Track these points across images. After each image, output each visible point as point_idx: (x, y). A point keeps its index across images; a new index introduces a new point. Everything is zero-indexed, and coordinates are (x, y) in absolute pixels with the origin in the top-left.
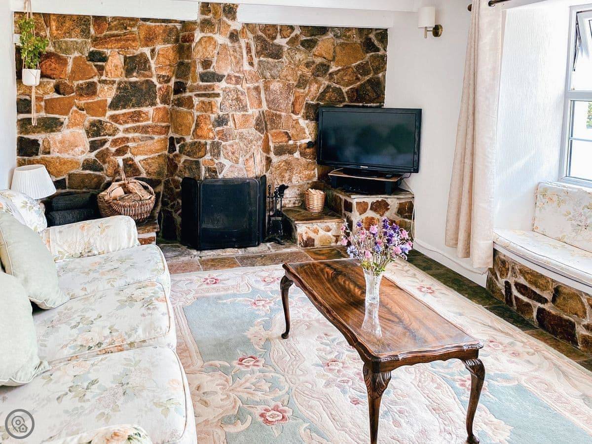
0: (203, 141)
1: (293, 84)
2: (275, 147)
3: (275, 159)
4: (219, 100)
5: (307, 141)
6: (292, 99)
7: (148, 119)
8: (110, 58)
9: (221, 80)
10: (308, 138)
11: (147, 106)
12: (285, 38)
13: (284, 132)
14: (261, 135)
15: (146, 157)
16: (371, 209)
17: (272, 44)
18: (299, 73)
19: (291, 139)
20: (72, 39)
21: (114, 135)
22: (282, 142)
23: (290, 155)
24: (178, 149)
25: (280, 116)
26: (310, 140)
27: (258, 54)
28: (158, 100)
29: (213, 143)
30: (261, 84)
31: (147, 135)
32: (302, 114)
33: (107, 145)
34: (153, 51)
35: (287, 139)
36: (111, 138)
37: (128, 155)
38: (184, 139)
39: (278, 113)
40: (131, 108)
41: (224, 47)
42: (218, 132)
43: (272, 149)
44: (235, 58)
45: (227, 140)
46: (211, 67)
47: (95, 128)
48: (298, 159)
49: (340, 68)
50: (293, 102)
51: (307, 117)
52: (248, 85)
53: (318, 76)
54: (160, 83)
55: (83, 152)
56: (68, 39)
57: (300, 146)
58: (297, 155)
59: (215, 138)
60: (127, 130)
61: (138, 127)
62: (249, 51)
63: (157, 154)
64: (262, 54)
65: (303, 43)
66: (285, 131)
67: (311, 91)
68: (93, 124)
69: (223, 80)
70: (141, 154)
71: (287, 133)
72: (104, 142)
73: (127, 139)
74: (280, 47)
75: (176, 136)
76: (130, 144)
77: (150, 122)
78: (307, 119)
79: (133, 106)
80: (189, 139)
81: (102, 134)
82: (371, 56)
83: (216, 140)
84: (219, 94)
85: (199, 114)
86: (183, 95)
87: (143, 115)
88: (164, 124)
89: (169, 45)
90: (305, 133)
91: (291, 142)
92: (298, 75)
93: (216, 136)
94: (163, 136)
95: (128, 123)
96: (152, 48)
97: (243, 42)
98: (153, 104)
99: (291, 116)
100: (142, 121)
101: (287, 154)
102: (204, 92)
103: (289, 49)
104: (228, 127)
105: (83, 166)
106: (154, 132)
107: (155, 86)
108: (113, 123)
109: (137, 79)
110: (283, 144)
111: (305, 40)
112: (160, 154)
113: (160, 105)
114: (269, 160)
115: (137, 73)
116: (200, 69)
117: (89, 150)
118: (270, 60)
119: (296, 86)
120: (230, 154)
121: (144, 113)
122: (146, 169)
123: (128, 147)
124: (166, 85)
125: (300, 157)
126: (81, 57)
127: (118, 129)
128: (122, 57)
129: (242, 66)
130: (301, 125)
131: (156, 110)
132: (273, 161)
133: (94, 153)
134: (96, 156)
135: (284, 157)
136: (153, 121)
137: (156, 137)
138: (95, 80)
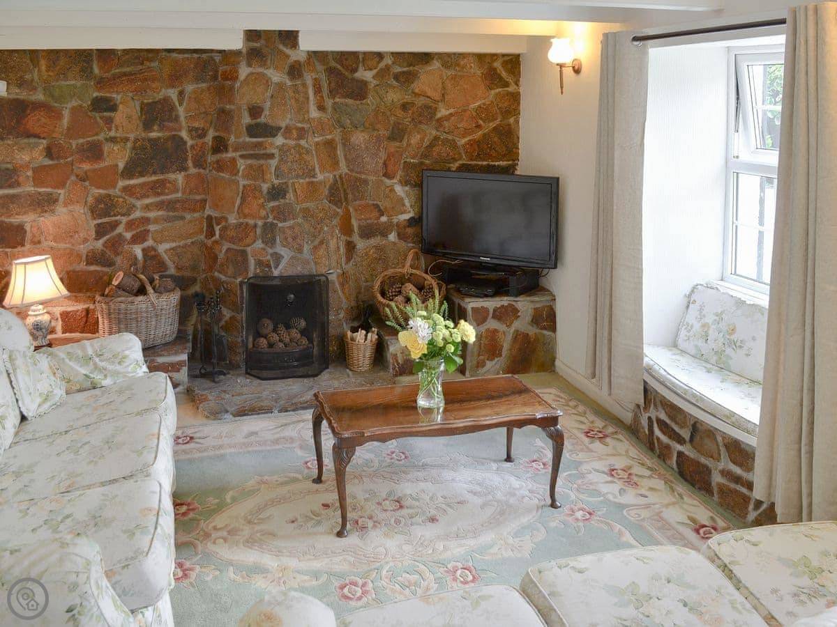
0: (251, 222)
1: (384, 135)
2: (360, 227)
3: (361, 244)
4: (274, 163)
5: (407, 216)
6: (383, 155)
7: (176, 191)
8: (121, 106)
9: (277, 135)
10: (409, 212)
11: (174, 172)
12: (371, 69)
13: (374, 205)
14: (339, 210)
15: (174, 245)
16: (493, 317)
17: (351, 79)
18: (393, 119)
19: (383, 215)
20: (68, 83)
21: (130, 215)
22: (370, 218)
23: (382, 238)
24: (217, 233)
25: (366, 182)
26: (411, 215)
27: (332, 93)
28: (190, 163)
29: (265, 224)
30: (336, 135)
31: (176, 214)
32: (398, 177)
33: (120, 229)
34: (181, 93)
35: (377, 214)
36: (124, 220)
37: (150, 243)
38: (226, 219)
39: (363, 177)
40: (151, 176)
41: (280, 86)
42: (273, 209)
43: (356, 229)
44: (297, 100)
45: (285, 220)
46: (262, 117)
47: (103, 206)
48: (394, 243)
49: (452, 111)
50: (385, 161)
51: (405, 183)
52: (317, 140)
53: (420, 122)
54: (192, 138)
55: (85, 240)
56: (63, 83)
57: (398, 225)
58: (392, 237)
59: (268, 217)
60: (147, 208)
61: (162, 202)
62: (318, 90)
63: (189, 241)
64: (338, 93)
65: (396, 77)
66: (375, 202)
67: (410, 144)
68: (99, 200)
69: (279, 134)
70: (166, 241)
71: (377, 206)
72: (115, 225)
73: (146, 221)
74: (364, 84)
75: (215, 214)
76: (152, 228)
77: (179, 195)
78: (406, 186)
79: (155, 173)
80: (233, 219)
81: (112, 214)
82: (497, 94)
83: (270, 220)
84: (273, 154)
85: (246, 182)
86: (224, 155)
87: (168, 185)
88: (198, 197)
89: (204, 85)
90: (404, 205)
91: (384, 219)
92: (392, 122)
93: (270, 215)
94: (196, 215)
95: (148, 197)
96: (180, 88)
97: (309, 78)
98: (185, 169)
99: (382, 181)
100: (167, 194)
101: (379, 237)
102: (252, 152)
103: (378, 85)
104: (287, 201)
105: (87, 260)
106: (184, 209)
107: (185, 143)
108: (126, 197)
109: (160, 134)
110: (372, 221)
111: (400, 72)
112: (193, 240)
113: (193, 170)
114: (350, 247)
115: (159, 126)
116: (247, 120)
117: (94, 236)
118: (350, 101)
119: (389, 138)
120: (290, 240)
121: (170, 182)
122: (174, 263)
123: (149, 231)
124: (201, 141)
125: (397, 240)
126: (81, 106)
127: (134, 206)
128: (138, 104)
129: (308, 112)
130: (398, 194)
131: (187, 176)
132: (358, 247)
133: (101, 241)
134: (104, 245)
135: (373, 241)
136: (183, 193)
137: (188, 216)
138: (101, 137)
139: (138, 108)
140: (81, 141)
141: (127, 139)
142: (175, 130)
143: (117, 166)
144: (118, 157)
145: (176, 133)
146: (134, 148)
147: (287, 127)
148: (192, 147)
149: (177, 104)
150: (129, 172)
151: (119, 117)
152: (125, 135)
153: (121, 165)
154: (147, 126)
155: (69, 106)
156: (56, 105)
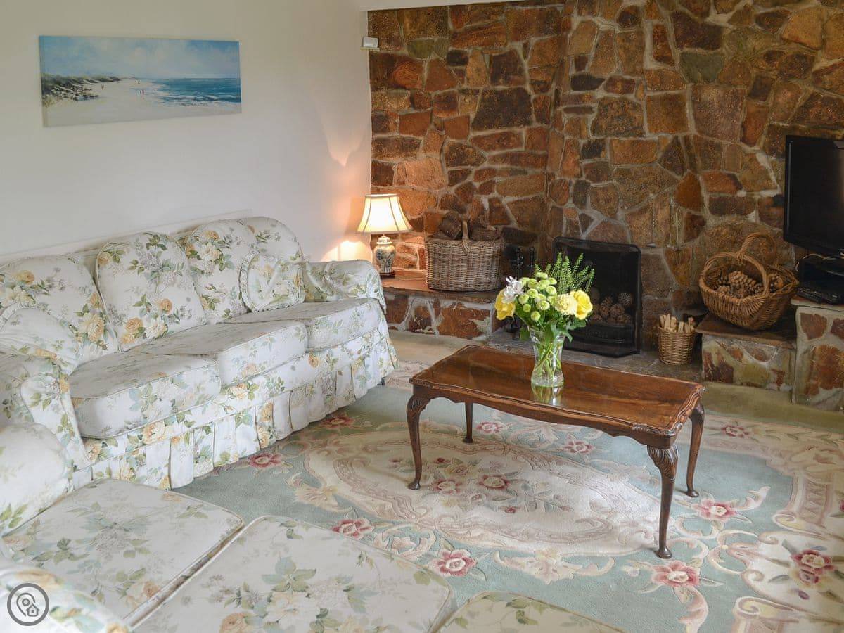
1: (743, 91)
2: (711, 200)
3: (712, 221)
4: (591, 117)
5: (771, 193)
6: (742, 116)
7: (520, 144)
8: (471, 59)
9: (597, 87)
10: (776, 188)
11: (518, 126)
12: (725, 12)
13: (729, 175)
14: (678, 177)
15: (516, 198)
17: (702, 25)
18: (754, 72)
19: (741, 189)
20: (427, 38)
21: (478, 165)
22: (724, 192)
23: (740, 217)
24: (548, 190)
25: (719, 147)
26: (778, 192)
27: (680, 42)
28: (534, 117)
29: (578, 182)
30: (687, 90)
31: (519, 167)
32: (761, 144)
33: (470, 178)
34: (525, 46)
35: (733, 188)
36: (474, 169)
37: (495, 194)
38: (554, 176)
39: (716, 141)
40: (497, 128)
41: (608, 35)
42: (587, 167)
43: (706, 203)
44: (627, 50)
45: (598, 180)
46: (586, 68)
47: (455, 154)
48: (755, 225)
49: (836, 61)
50: (743, 124)
51: (770, 151)
53: (791, 76)
54: (535, 92)
55: (440, 186)
56: (423, 38)
57: (760, 202)
58: (753, 217)
59: (582, 175)
60: (494, 159)
61: (507, 155)
62: (659, 38)
63: (531, 196)
64: (686, 42)
65: (759, 20)
66: (732, 172)
67: (778, 103)
68: (453, 148)
69: (601, 87)
70: (509, 194)
71: (733, 177)
72: (465, 174)
73: (492, 172)
74: (718, 29)
75: (550, 170)
76: (498, 179)
77: (522, 149)
78: (772, 155)
79: (501, 126)
80: (557, 176)
81: (464, 162)
83: (583, 178)
84: (591, 108)
85: (568, 138)
86: (558, 110)
87: (513, 138)
88: (540, 153)
89: (547, 37)
90: (769, 179)
91: (742, 193)
92: (753, 75)
93: (583, 173)
94: (539, 170)
95: (495, 149)
96: (525, 41)
97: (647, 25)
98: (528, 123)
99: (740, 147)
100: (511, 147)
101: (736, 214)
102: (574, 106)
103: (735, 31)
104: (603, 160)
105: (442, 204)
106: (527, 164)
107: (529, 96)
108: (476, 148)
109: (505, 87)
110: (727, 195)
111: (763, 14)
112: (534, 196)
113: (536, 125)
114: (696, 222)
115: (505, 78)
116: (573, 72)
117: (448, 182)
118: (700, 51)
119: (749, 95)
120: (602, 202)
121: (514, 136)
123: (494, 182)
124: (544, 94)
125: (758, 221)
126: (438, 60)
127: (482, 157)
128: (487, 57)
129: (641, 62)
130: (762, 164)
131: (530, 131)
132: (708, 224)
133: (454, 188)
134: (456, 191)
135: (728, 219)
136: (526, 147)
137: (531, 171)
138: (455, 90)
139: (487, 61)
140: (439, 92)
141: (477, 92)
142: (519, 83)
143: (469, 117)
144: (469, 108)
145: (520, 86)
146: (483, 100)
147: (611, 79)
148: (535, 100)
149: (522, 56)
150: (479, 124)
151: (470, 70)
152: (475, 88)
153: (472, 117)
154: (494, 79)
155: (428, 59)
156: (418, 59)
